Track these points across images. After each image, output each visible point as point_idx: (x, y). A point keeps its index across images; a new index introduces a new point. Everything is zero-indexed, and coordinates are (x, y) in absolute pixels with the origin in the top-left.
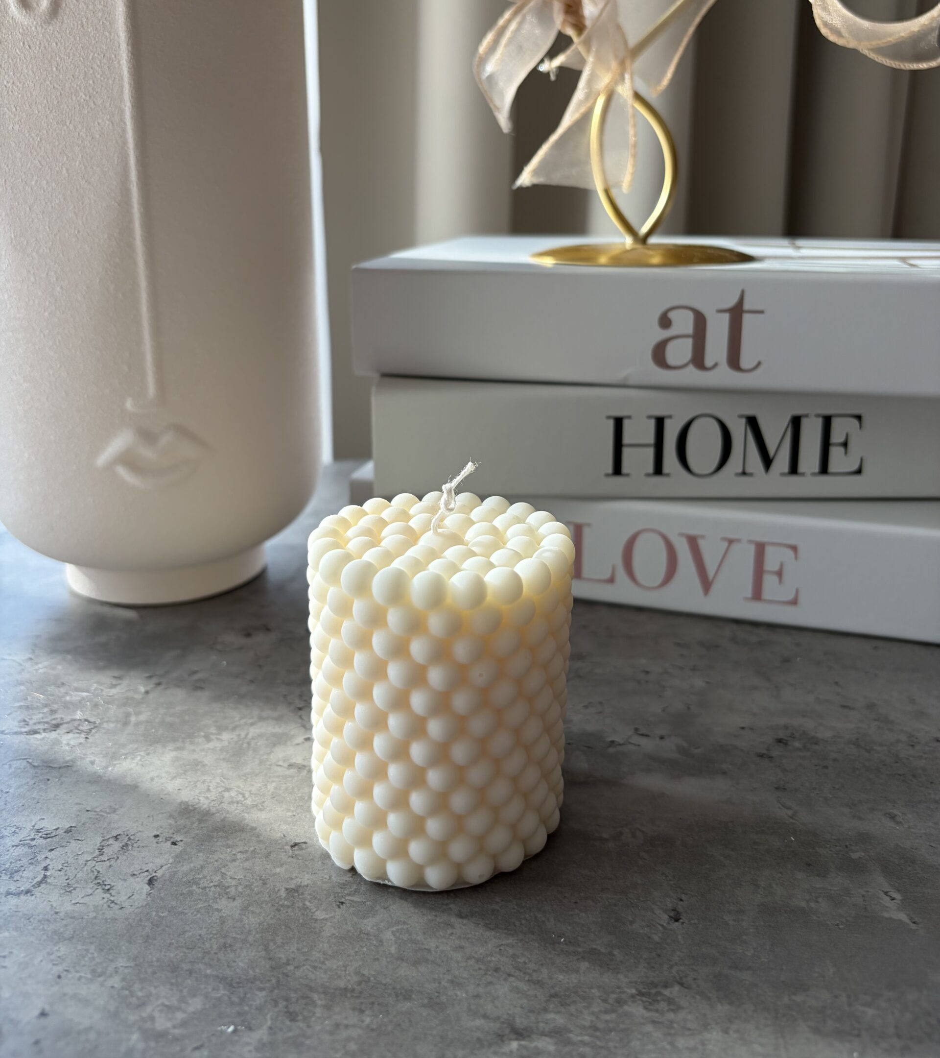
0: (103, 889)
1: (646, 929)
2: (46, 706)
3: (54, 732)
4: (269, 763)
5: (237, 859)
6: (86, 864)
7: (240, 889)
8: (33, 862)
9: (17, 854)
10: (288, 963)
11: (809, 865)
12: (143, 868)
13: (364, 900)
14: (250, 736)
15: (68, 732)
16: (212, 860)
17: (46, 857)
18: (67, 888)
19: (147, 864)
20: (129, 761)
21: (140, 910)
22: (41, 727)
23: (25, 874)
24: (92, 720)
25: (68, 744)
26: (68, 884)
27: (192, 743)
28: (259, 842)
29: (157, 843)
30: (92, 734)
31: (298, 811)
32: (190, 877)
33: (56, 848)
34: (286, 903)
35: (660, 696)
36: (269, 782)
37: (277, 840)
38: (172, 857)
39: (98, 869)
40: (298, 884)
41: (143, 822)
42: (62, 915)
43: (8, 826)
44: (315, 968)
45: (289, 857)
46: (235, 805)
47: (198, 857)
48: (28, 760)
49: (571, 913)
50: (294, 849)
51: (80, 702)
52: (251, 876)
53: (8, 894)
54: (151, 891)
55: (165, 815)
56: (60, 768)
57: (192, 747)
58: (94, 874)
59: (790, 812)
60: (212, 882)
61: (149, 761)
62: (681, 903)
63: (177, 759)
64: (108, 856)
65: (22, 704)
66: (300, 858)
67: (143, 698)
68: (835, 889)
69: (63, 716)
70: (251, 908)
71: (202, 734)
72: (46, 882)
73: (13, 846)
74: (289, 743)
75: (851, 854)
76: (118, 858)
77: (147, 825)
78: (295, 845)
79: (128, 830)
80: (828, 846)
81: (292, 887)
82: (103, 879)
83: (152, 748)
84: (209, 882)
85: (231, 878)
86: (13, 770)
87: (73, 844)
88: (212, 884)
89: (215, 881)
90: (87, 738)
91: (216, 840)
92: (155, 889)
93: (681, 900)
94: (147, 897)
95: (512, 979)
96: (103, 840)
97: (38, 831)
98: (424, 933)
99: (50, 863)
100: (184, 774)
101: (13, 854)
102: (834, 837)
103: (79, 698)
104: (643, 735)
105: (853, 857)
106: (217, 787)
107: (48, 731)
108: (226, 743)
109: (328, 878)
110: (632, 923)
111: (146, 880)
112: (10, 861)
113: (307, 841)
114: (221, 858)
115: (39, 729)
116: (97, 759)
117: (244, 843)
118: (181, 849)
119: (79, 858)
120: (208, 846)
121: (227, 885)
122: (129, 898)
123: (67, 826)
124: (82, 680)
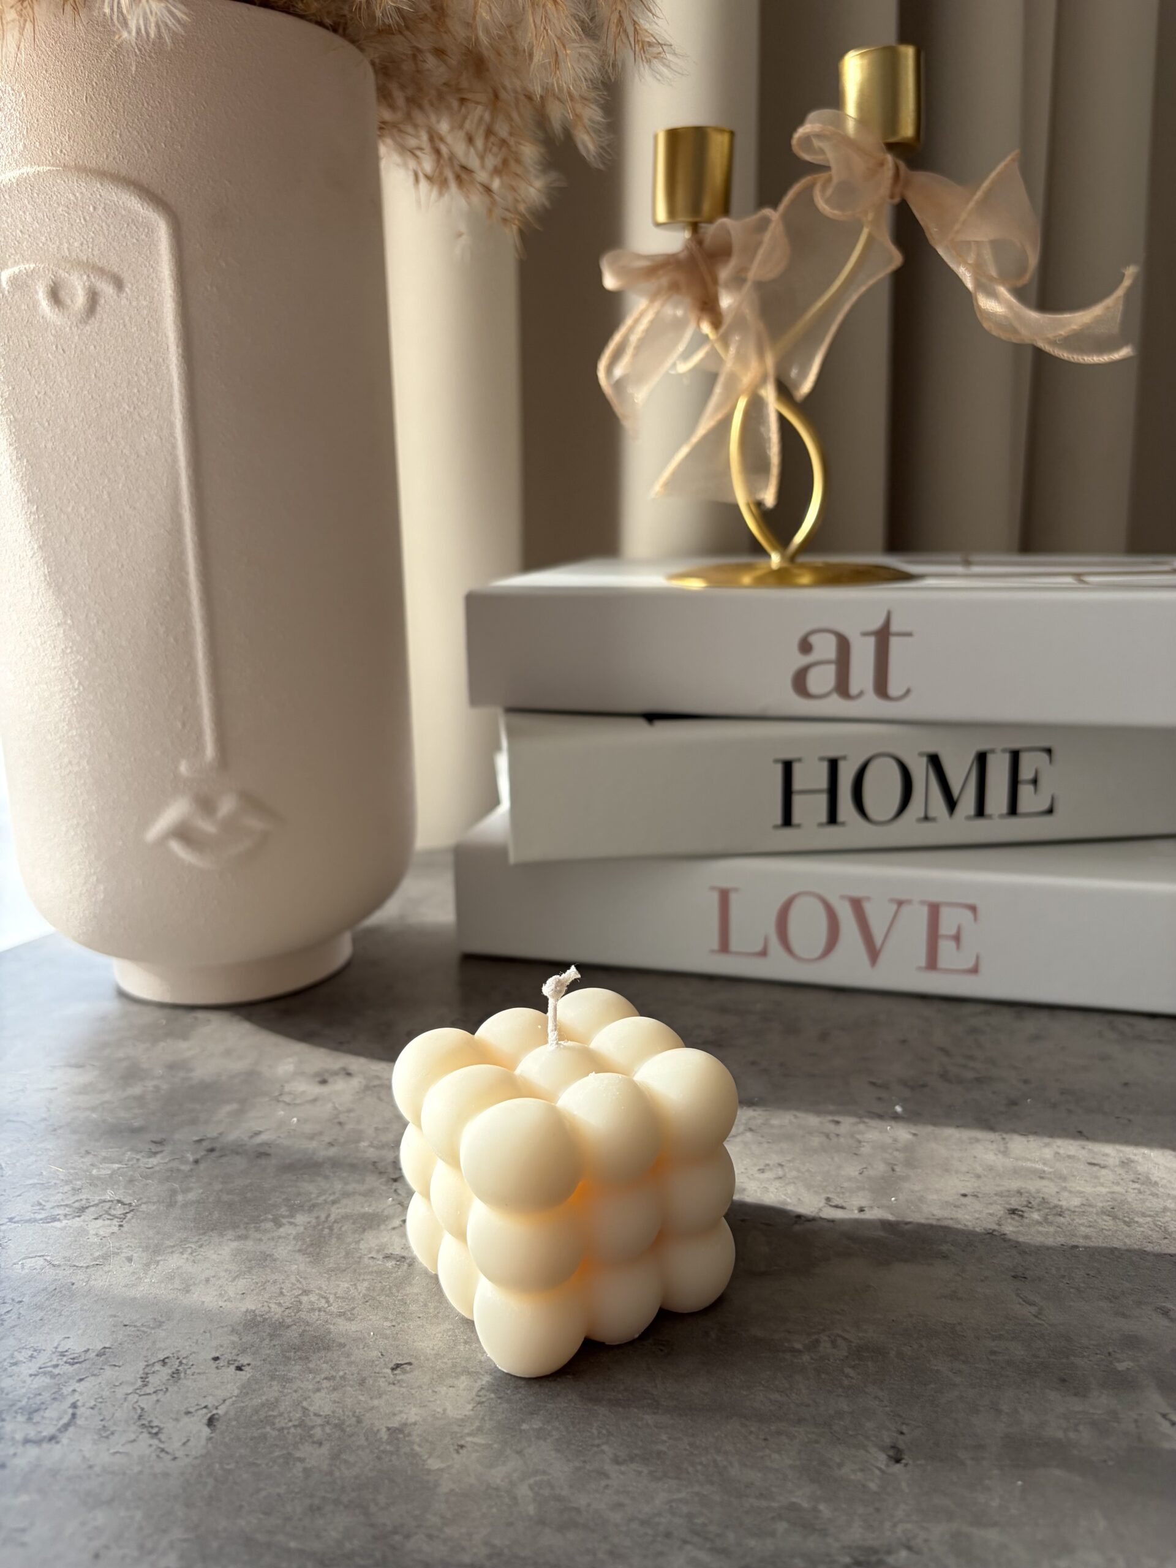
0: (150, 1433)
1: (858, 1474)
2: (67, 1182)
3: (77, 1219)
4: (358, 1255)
5: (323, 1388)
6: (125, 1399)
7: (328, 1429)
8: (57, 1396)
9: (36, 1386)
10: (395, 1531)
11: (1064, 1381)
12: (199, 1403)
13: (490, 1442)
14: (332, 1218)
15: (96, 1219)
16: (289, 1391)
17: (74, 1391)
18: (102, 1432)
19: (205, 1397)
20: (176, 1256)
21: (198, 1461)
22: (61, 1211)
23: (47, 1414)
24: (126, 1201)
25: (97, 1235)
26: (104, 1427)
27: (257, 1230)
28: (350, 1363)
29: (217, 1368)
30: (127, 1219)
31: (398, 1321)
32: (262, 1414)
33: (86, 1377)
34: (388, 1448)
35: (856, 1154)
36: (359, 1280)
37: (373, 1361)
38: (238, 1388)
39: (142, 1406)
40: (403, 1421)
41: (197, 1340)
42: (97, 1469)
43: (23, 1348)
44: (430, 1537)
45: (389, 1384)
46: (317, 1313)
47: (271, 1386)
48: (45, 1257)
49: (760, 1454)
50: (395, 1372)
51: (111, 1176)
52: (341, 1411)
53: (27, 1441)
54: (213, 1435)
55: (226, 1329)
56: (87, 1267)
57: (258, 1236)
58: (136, 1413)
59: (1034, 1310)
60: (290, 1421)
61: (202, 1255)
62: (901, 1437)
63: (238, 1252)
64: (154, 1388)
65: (36, 1181)
66: (404, 1385)
67: (191, 1170)
68: (1099, 1412)
69: (89, 1197)
70: (343, 1456)
71: (270, 1217)
72: (75, 1423)
73: (31, 1375)
74: (382, 1227)
75: (1117, 1364)
76: (167, 1389)
77: (203, 1344)
78: (398, 1366)
79: (179, 1351)
80: (1085, 1354)
81: (395, 1426)
82: (149, 1419)
83: (206, 1238)
84: (286, 1421)
85: (315, 1415)
86: (27, 1271)
87: (109, 1372)
88: (290, 1424)
89: (296, 1420)
90: (121, 1226)
91: (293, 1362)
92: (217, 1431)
93: (902, 1433)
94: (207, 1443)
95: (688, 1547)
96: (147, 1366)
97: (62, 1354)
98: (571, 1487)
99: (79, 1398)
100: (249, 1272)
101: (32, 1386)
102: (1093, 1342)
103: (109, 1172)
104: (836, 1207)
105: (1120, 1369)
106: (292, 1289)
107: (68, 1217)
108: (302, 1229)
109: (442, 1412)
110: (840, 1465)
111: (205, 1420)
112: (29, 1395)
113: (413, 1361)
114: (301, 1389)
115: (58, 1215)
116: (135, 1255)
117: (331, 1365)
118: (248, 1375)
119: (117, 1390)
120: (283, 1371)
121: (310, 1424)
122: (184, 1444)
123: (99, 1346)
124: (112, 1148)
